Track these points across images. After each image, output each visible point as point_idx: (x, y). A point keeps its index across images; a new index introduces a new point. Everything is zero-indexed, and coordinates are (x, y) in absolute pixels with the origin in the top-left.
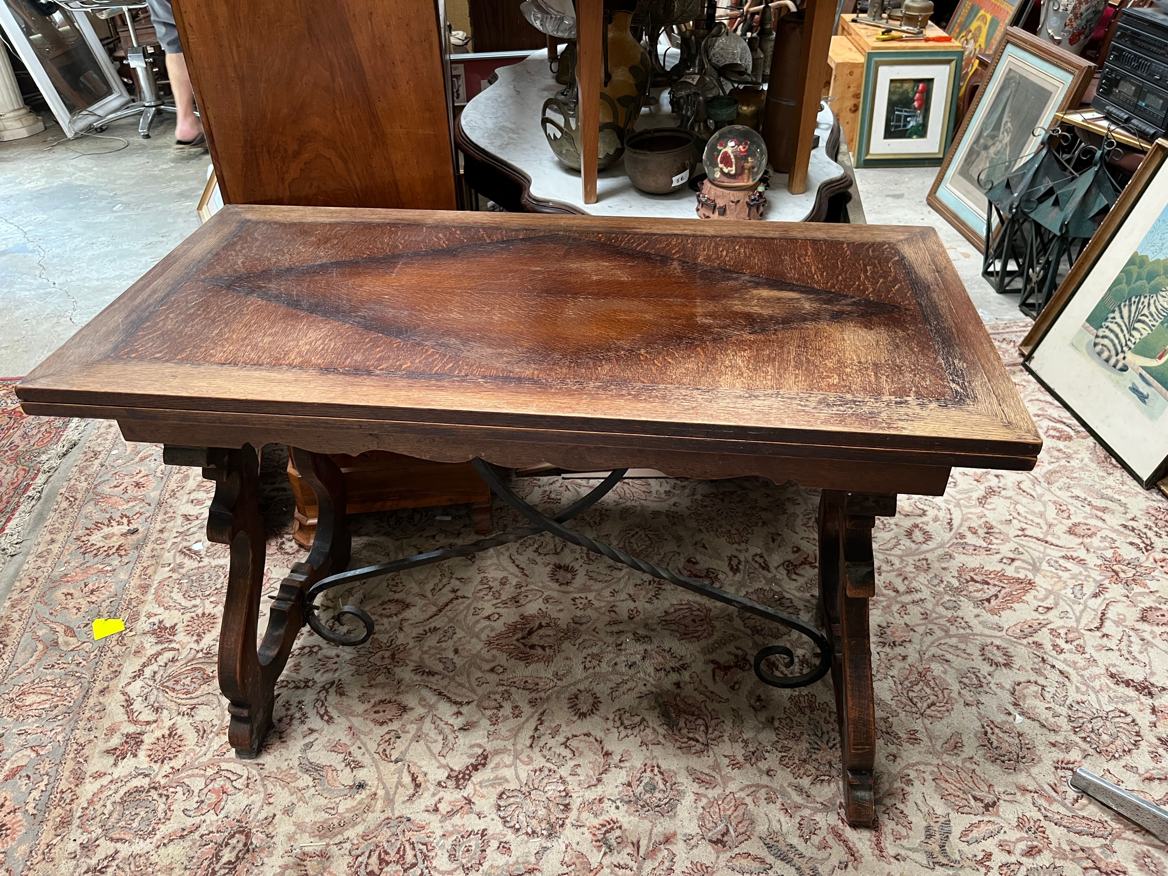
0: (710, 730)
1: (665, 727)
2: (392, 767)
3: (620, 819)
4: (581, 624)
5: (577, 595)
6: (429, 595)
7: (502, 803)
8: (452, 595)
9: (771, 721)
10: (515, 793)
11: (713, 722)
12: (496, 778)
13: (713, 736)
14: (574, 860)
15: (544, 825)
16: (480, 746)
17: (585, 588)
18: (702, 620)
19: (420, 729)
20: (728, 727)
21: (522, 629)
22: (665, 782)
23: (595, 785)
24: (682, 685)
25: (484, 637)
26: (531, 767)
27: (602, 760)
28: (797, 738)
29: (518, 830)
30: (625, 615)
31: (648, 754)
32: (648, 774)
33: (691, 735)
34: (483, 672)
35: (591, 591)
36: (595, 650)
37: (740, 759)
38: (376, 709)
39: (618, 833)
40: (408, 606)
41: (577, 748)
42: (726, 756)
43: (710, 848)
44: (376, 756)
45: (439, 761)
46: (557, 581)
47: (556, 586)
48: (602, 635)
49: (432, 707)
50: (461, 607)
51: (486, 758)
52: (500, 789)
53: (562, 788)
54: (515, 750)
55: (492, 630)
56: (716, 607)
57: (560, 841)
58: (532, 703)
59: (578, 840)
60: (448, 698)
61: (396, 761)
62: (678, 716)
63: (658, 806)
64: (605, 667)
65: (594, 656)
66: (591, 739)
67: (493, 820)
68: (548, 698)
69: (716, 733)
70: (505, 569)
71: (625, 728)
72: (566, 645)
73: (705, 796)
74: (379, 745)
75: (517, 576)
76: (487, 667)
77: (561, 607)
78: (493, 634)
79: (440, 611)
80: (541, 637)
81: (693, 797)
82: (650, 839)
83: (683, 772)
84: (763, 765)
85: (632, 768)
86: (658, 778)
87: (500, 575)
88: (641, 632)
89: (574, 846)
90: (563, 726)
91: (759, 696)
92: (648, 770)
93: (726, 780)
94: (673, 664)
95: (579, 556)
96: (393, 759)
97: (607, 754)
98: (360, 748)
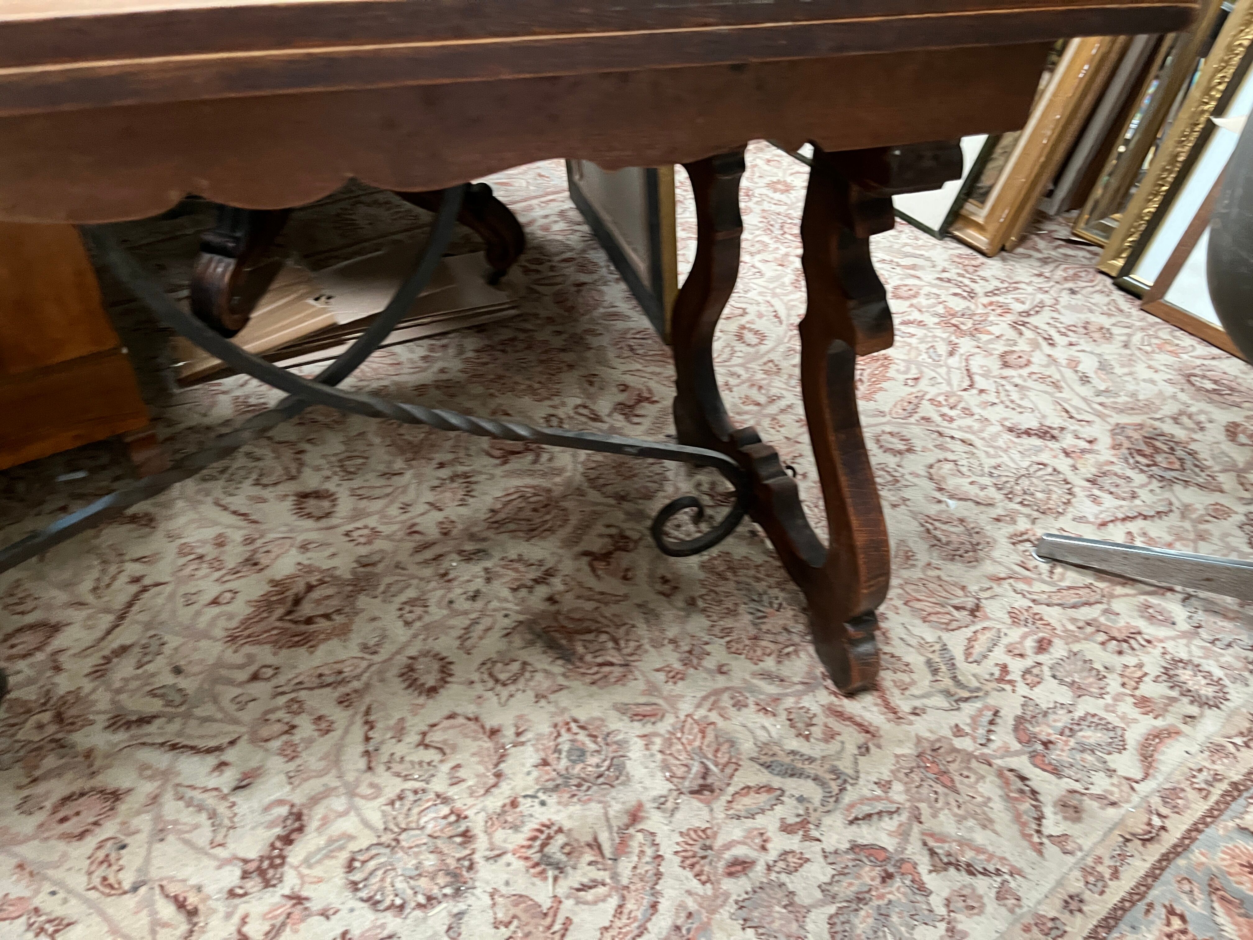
0: (622, 643)
1: (560, 662)
2: (130, 901)
3: (555, 818)
4: (373, 564)
5: (350, 527)
6: (90, 598)
7: (357, 876)
8: (134, 588)
9: (692, 603)
10: (373, 852)
11: (622, 630)
12: (331, 841)
13: (628, 651)
14: (514, 910)
15: (442, 880)
16: (280, 802)
17: (357, 515)
18: (546, 506)
19: (158, 818)
20: (642, 630)
21: (281, 602)
22: (593, 737)
23: (495, 786)
24: (557, 597)
25: (219, 633)
26: (382, 800)
27: (488, 744)
28: (732, 613)
29: (402, 907)
30: (433, 533)
31: (553, 709)
32: (566, 736)
33: (599, 660)
34: (241, 684)
35: (369, 515)
36: (411, 593)
37: (677, 666)
38: (61, 815)
39: (560, 839)
40: (55, 629)
41: (445, 742)
42: (658, 670)
43: (695, 803)
44: (93, 894)
45: (215, 857)
46: (309, 516)
47: (309, 523)
48: (413, 569)
49: (165, 775)
50: (160, 601)
51: (299, 816)
52: (344, 856)
53: (445, 810)
54: (346, 784)
55: (230, 617)
56: (556, 484)
57: (478, 892)
58: (344, 702)
59: (505, 877)
60: (192, 748)
61: (135, 889)
62: (570, 640)
63: (600, 776)
64: (436, 613)
65: (412, 602)
66: (461, 720)
67: (352, 910)
68: (367, 686)
69: (632, 644)
70: (215, 523)
71: (504, 685)
72: (363, 601)
73: (656, 734)
74: (90, 874)
75: (240, 528)
76: (246, 675)
77: (332, 550)
78: (234, 623)
79: (122, 617)
80: (318, 602)
81: (641, 743)
82: (610, 827)
83: (613, 714)
84: (710, 663)
85: (539, 737)
86: (582, 737)
87: (210, 533)
88: (469, 547)
89: (504, 890)
90: (409, 717)
91: (663, 578)
92: (563, 731)
93: (673, 700)
94: (533, 573)
95: (329, 473)
96: (126, 886)
97: (494, 733)
98: (53, 893)
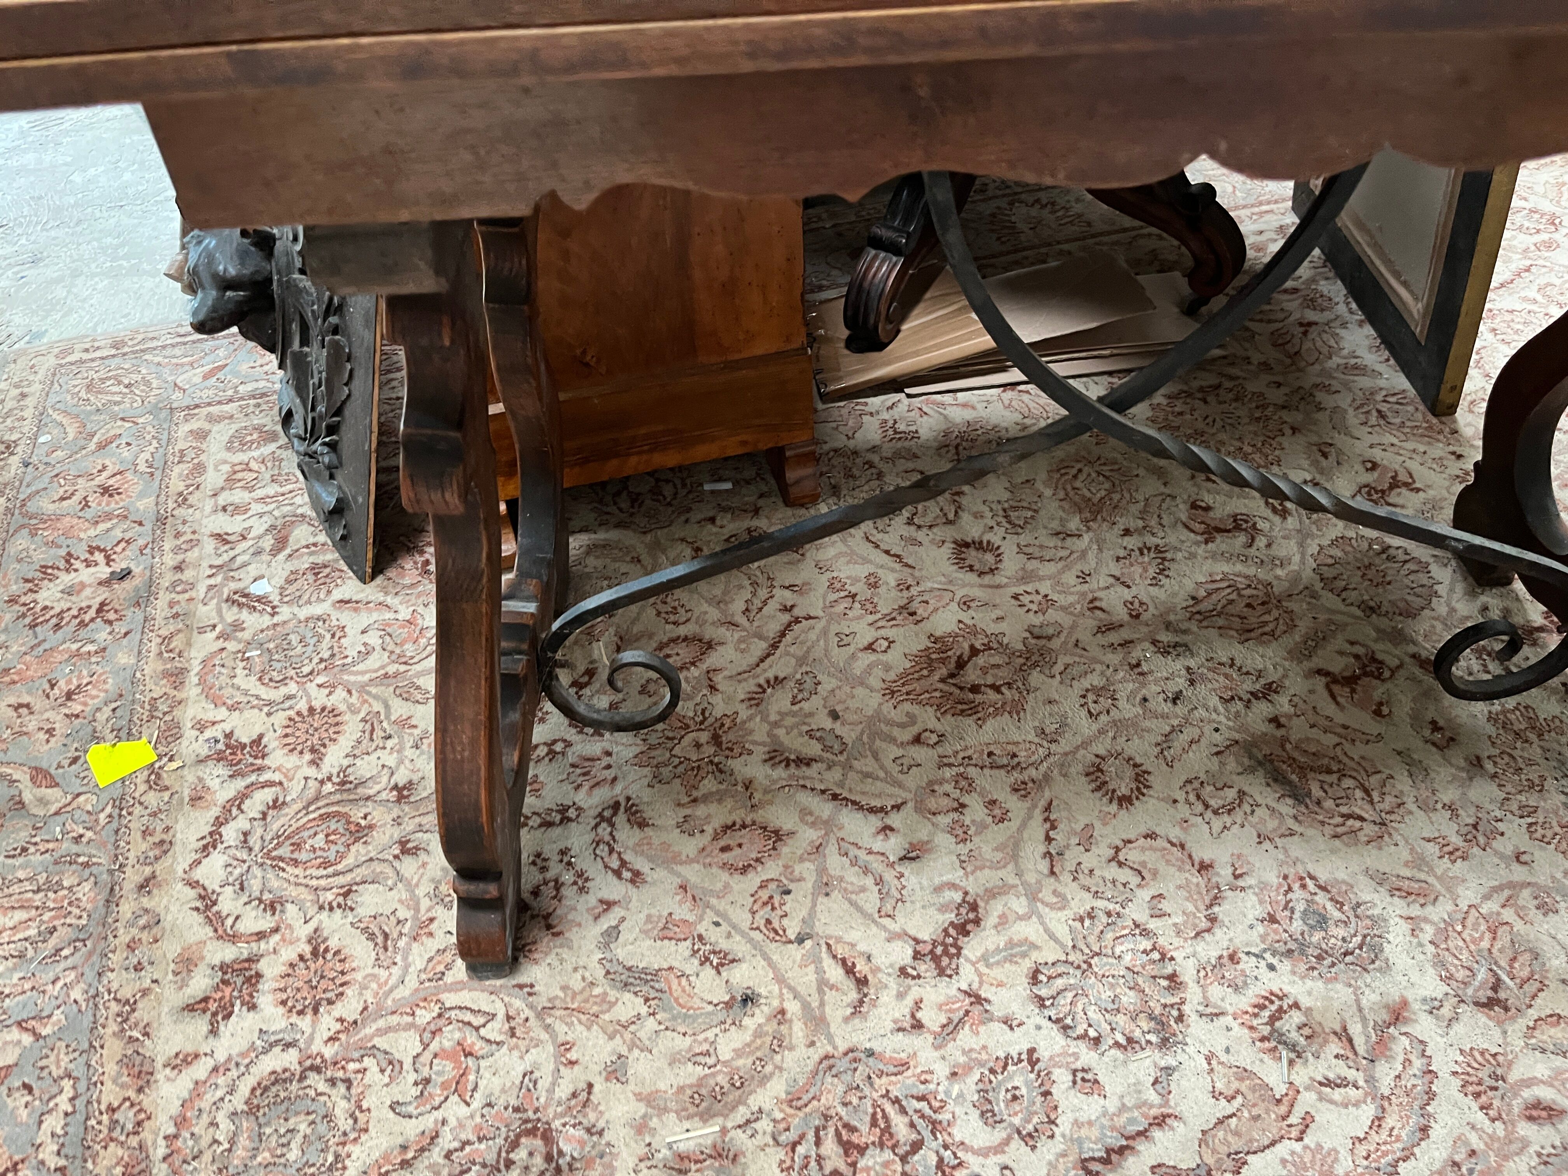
0: (1375, 795)
2: (796, 952)
3: (1288, 989)
4: (1048, 638)
5: (1018, 589)
6: (743, 621)
7: (1044, 992)
8: (786, 617)
9: (1476, 763)
10: (1061, 969)
11: (1374, 781)
12: (1011, 944)
13: (1384, 806)
14: (1237, 1085)
15: (1145, 1023)
16: (953, 886)
17: (1026, 576)
18: (1264, 603)
19: (822, 870)
21: (943, 661)
22: (1338, 903)
23: (1208, 930)
24: (1283, 720)
25: (875, 682)
26: (1068, 913)
27: (1196, 879)
28: (1536, 787)
29: (1097, 1041)
30: (1120, 613)
31: (1282, 857)
32: (1299, 894)
33: (1344, 810)
35: (1040, 578)
36: (1096, 680)
37: (1456, 840)
38: (722, 843)
39: (1297, 1017)
40: (710, 645)
41: (1144, 864)
42: (1428, 840)
43: (1482, 1018)
44: (757, 935)
45: (884, 928)
46: (971, 569)
47: (971, 578)
48: (1096, 652)
49: (827, 825)
50: (814, 636)
51: (974, 907)
52: (1027, 965)
53: (1146, 944)
54: (1026, 885)
55: (887, 668)
56: (1277, 578)
57: (1190, 1049)
58: (1020, 789)
59: (1225, 1042)
60: (854, 803)
61: (800, 940)
62: (1303, 777)
63: (1348, 953)
64: (1128, 710)
65: (1098, 691)
66: (1161, 843)
67: (1039, 1028)
68: (1047, 777)
69: (1390, 800)
70: (866, 560)
71: (1216, 812)
72: (1037, 678)
73: (1426, 920)
74: (753, 913)
75: (893, 570)
76: (907, 735)
77: (998, 612)
78: (892, 676)
79: (774, 646)
80: (985, 670)
81: (1405, 926)
82: (1364, 1020)
83: (1365, 881)
84: (1503, 846)
85: (1265, 886)
86: (1322, 899)
87: (861, 570)
88: (1166, 637)
89: (1223, 1057)
90: (1097, 824)
91: (1433, 723)
92: (1296, 886)
93: (1449, 882)
94: (1251, 685)
95: (992, 523)
96: (792, 935)
97: (1204, 867)
98: (717, 924)
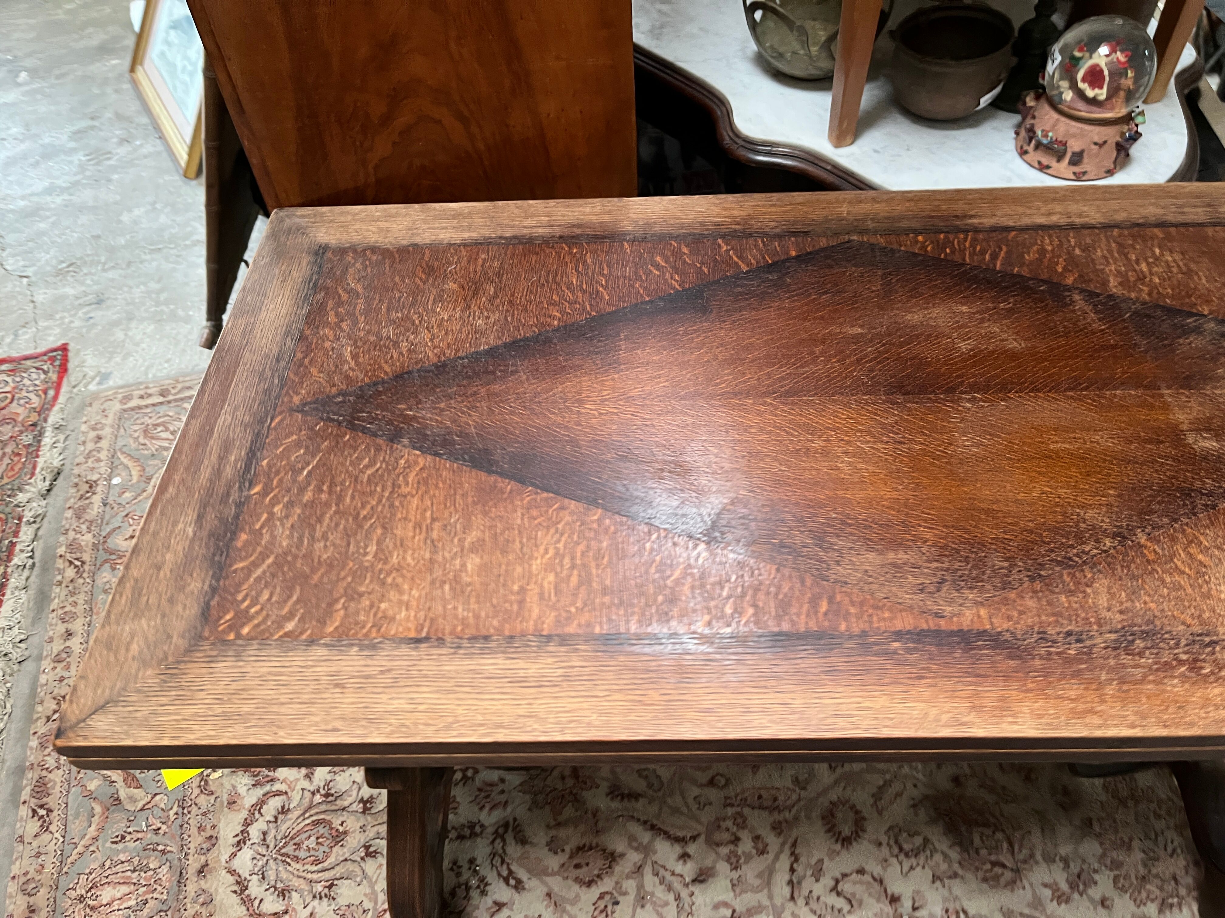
1: (957, 848)
16: (726, 905)
19: (640, 887)
20: (1036, 838)
24: (962, 780)
27: (888, 909)
33: (993, 858)
34: (701, 786)
37: (1064, 886)
38: (576, 861)
41: (853, 894)
58: (777, 828)
60: (666, 833)
62: (970, 829)
66: (867, 878)
68: (796, 819)
69: (1025, 852)
71: (907, 855)
76: (705, 778)
90: (826, 860)
97: (894, 900)
